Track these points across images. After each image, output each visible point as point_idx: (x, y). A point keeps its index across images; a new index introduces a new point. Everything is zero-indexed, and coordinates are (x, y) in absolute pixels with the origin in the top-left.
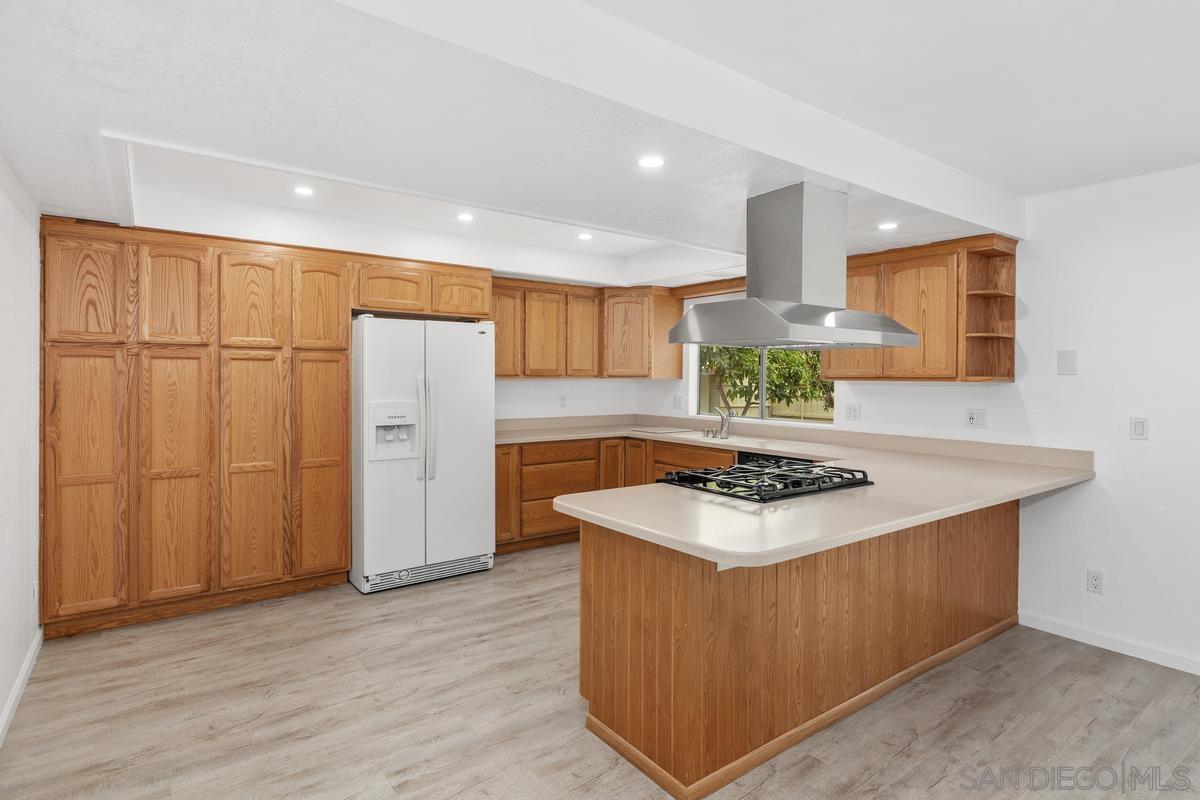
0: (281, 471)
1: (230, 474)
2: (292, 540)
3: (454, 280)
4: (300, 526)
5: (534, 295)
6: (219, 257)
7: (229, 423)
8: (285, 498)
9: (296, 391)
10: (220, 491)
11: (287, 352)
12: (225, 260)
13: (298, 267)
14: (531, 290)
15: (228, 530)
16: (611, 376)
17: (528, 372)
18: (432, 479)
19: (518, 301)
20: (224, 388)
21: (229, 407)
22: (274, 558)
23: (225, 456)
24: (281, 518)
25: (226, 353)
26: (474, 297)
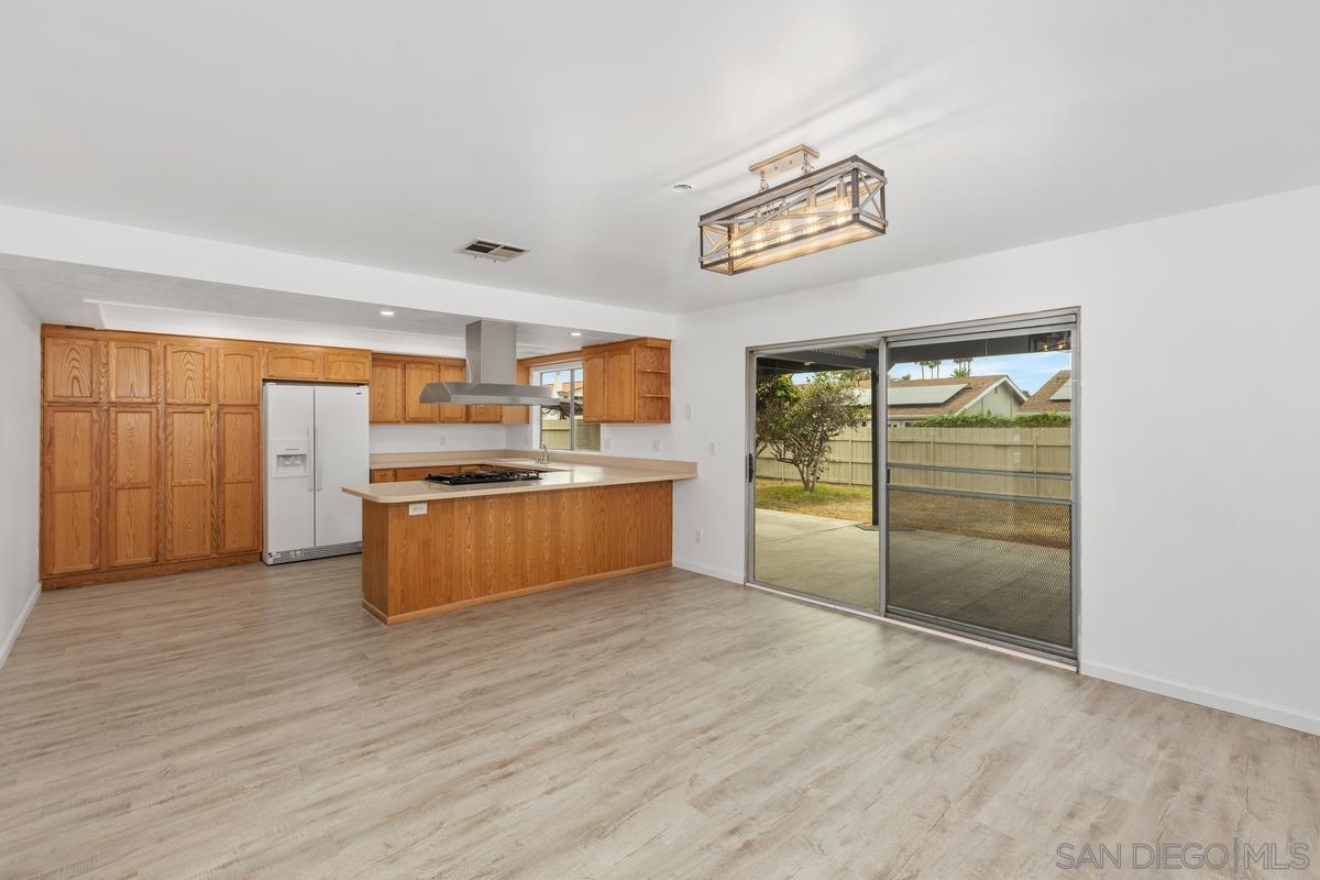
0: (209, 485)
1: (172, 487)
2: (218, 531)
3: (341, 358)
4: (224, 521)
5: (413, 365)
6: (165, 347)
7: (172, 454)
8: (213, 503)
9: (220, 433)
10: (165, 498)
11: (214, 407)
12: (168, 348)
13: (222, 352)
14: (409, 362)
15: (171, 523)
16: (475, 422)
17: (407, 419)
18: (319, 490)
19: (399, 371)
20: (169, 430)
21: (172, 443)
22: (204, 541)
23: (169, 475)
24: (209, 516)
25: (170, 410)
26: (358, 369)
